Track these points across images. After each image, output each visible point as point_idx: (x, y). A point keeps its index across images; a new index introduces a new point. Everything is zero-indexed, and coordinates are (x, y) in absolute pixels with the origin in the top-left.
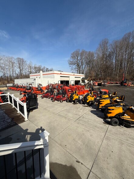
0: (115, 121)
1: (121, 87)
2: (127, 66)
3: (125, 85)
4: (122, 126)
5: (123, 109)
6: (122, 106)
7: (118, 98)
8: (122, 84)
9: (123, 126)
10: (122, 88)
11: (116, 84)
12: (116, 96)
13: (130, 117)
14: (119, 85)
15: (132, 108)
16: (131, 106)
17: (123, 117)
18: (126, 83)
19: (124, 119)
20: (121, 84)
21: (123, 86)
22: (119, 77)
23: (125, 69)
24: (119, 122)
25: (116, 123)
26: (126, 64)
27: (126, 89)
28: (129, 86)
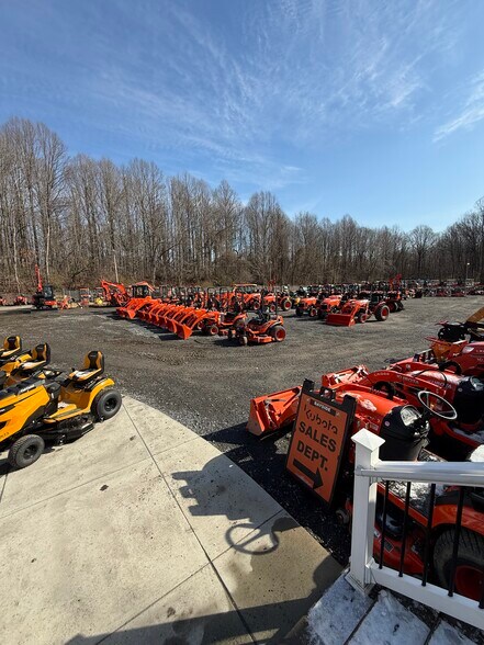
0: (27, 445)
1: (38, 314)
2: (46, 241)
3: (50, 306)
4: (56, 448)
5: (49, 390)
6: (44, 381)
7: (28, 356)
8: (41, 302)
9: (58, 444)
10: (42, 319)
11: (15, 304)
12: (19, 354)
13: (74, 407)
14: (30, 306)
15: (75, 377)
16: (74, 370)
17: (53, 418)
18: (51, 298)
19: (58, 419)
20: (35, 304)
21: (43, 310)
22: (25, 276)
23: (41, 250)
24: (45, 441)
25: (33, 449)
26: (39, 230)
27: (56, 320)
28: (65, 308)
